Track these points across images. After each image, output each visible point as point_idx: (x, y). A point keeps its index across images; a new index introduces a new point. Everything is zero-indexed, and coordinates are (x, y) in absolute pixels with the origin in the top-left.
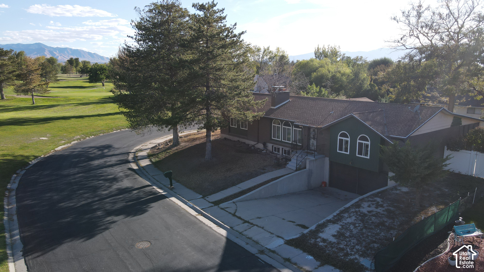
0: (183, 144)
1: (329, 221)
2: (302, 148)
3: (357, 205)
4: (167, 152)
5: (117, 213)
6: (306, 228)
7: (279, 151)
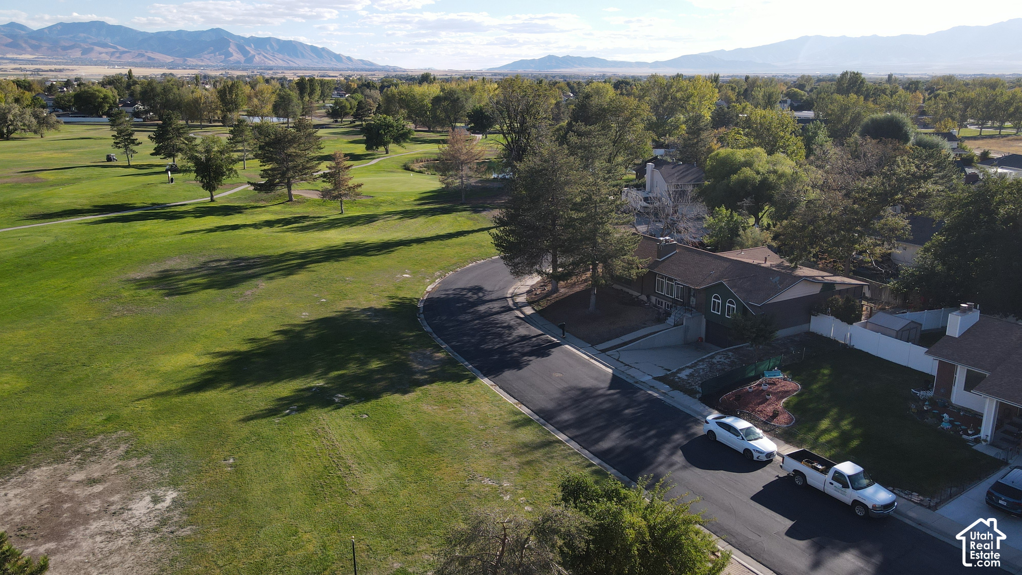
0: (562, 290)
1: (688, 367)
2: (683, 304)
3: (712, 357)
4: (548, 300)
5: (531, 354)
6: (670, 370)
7: (662, 305)
